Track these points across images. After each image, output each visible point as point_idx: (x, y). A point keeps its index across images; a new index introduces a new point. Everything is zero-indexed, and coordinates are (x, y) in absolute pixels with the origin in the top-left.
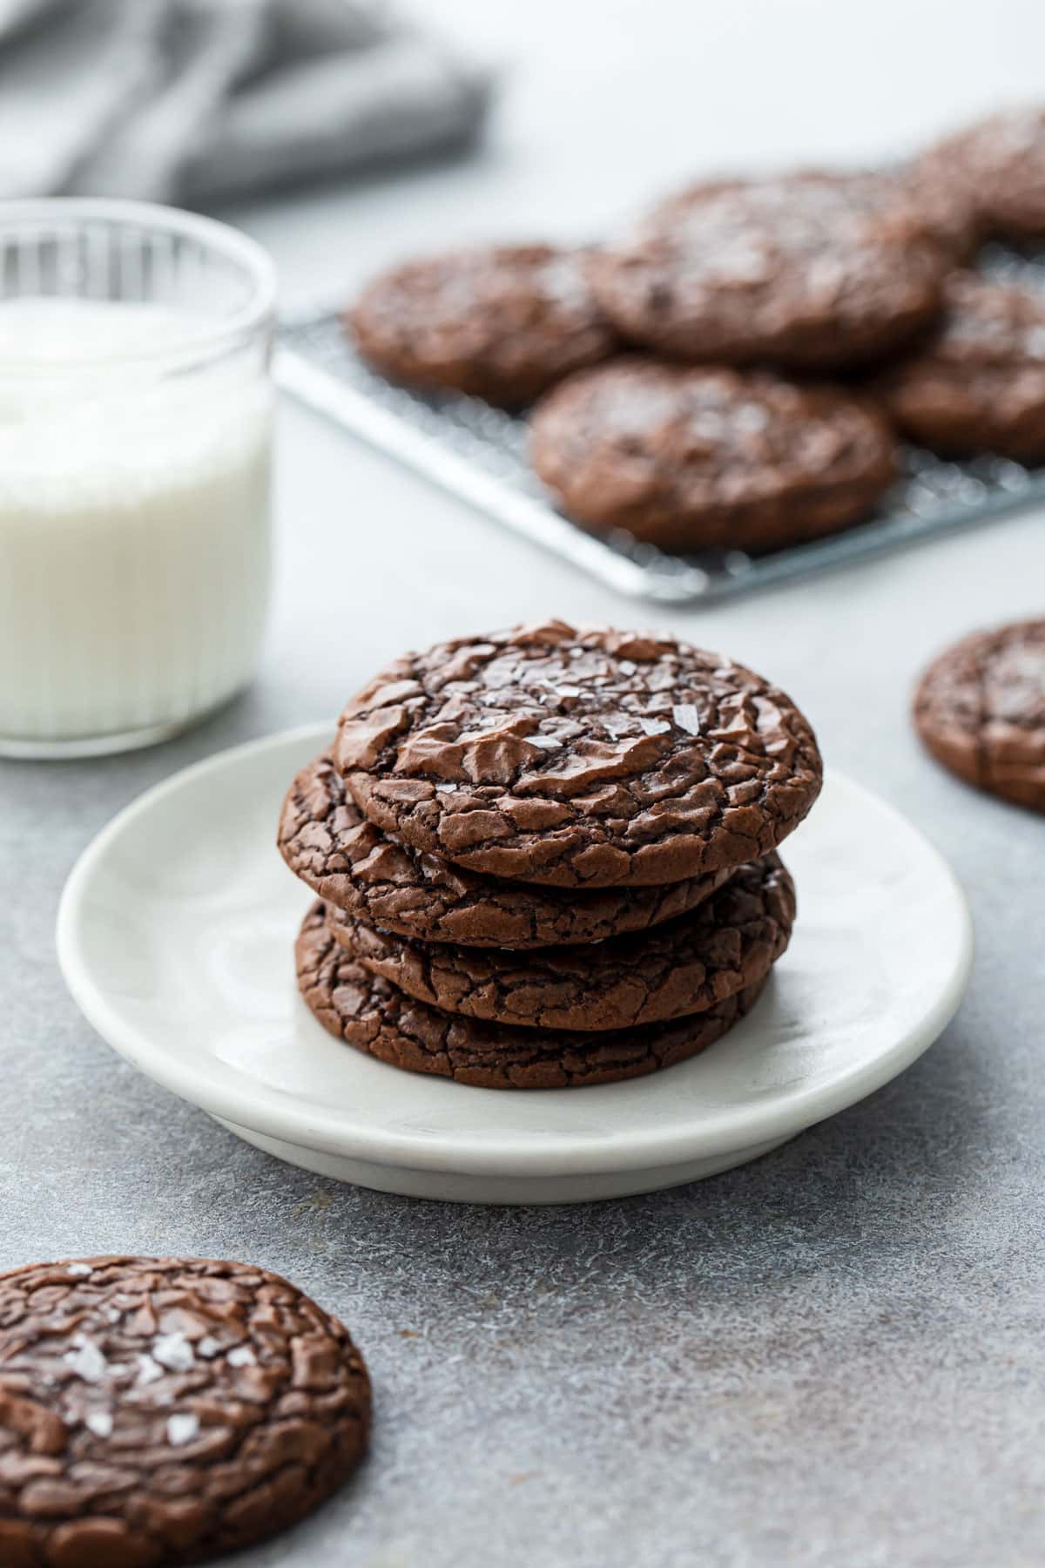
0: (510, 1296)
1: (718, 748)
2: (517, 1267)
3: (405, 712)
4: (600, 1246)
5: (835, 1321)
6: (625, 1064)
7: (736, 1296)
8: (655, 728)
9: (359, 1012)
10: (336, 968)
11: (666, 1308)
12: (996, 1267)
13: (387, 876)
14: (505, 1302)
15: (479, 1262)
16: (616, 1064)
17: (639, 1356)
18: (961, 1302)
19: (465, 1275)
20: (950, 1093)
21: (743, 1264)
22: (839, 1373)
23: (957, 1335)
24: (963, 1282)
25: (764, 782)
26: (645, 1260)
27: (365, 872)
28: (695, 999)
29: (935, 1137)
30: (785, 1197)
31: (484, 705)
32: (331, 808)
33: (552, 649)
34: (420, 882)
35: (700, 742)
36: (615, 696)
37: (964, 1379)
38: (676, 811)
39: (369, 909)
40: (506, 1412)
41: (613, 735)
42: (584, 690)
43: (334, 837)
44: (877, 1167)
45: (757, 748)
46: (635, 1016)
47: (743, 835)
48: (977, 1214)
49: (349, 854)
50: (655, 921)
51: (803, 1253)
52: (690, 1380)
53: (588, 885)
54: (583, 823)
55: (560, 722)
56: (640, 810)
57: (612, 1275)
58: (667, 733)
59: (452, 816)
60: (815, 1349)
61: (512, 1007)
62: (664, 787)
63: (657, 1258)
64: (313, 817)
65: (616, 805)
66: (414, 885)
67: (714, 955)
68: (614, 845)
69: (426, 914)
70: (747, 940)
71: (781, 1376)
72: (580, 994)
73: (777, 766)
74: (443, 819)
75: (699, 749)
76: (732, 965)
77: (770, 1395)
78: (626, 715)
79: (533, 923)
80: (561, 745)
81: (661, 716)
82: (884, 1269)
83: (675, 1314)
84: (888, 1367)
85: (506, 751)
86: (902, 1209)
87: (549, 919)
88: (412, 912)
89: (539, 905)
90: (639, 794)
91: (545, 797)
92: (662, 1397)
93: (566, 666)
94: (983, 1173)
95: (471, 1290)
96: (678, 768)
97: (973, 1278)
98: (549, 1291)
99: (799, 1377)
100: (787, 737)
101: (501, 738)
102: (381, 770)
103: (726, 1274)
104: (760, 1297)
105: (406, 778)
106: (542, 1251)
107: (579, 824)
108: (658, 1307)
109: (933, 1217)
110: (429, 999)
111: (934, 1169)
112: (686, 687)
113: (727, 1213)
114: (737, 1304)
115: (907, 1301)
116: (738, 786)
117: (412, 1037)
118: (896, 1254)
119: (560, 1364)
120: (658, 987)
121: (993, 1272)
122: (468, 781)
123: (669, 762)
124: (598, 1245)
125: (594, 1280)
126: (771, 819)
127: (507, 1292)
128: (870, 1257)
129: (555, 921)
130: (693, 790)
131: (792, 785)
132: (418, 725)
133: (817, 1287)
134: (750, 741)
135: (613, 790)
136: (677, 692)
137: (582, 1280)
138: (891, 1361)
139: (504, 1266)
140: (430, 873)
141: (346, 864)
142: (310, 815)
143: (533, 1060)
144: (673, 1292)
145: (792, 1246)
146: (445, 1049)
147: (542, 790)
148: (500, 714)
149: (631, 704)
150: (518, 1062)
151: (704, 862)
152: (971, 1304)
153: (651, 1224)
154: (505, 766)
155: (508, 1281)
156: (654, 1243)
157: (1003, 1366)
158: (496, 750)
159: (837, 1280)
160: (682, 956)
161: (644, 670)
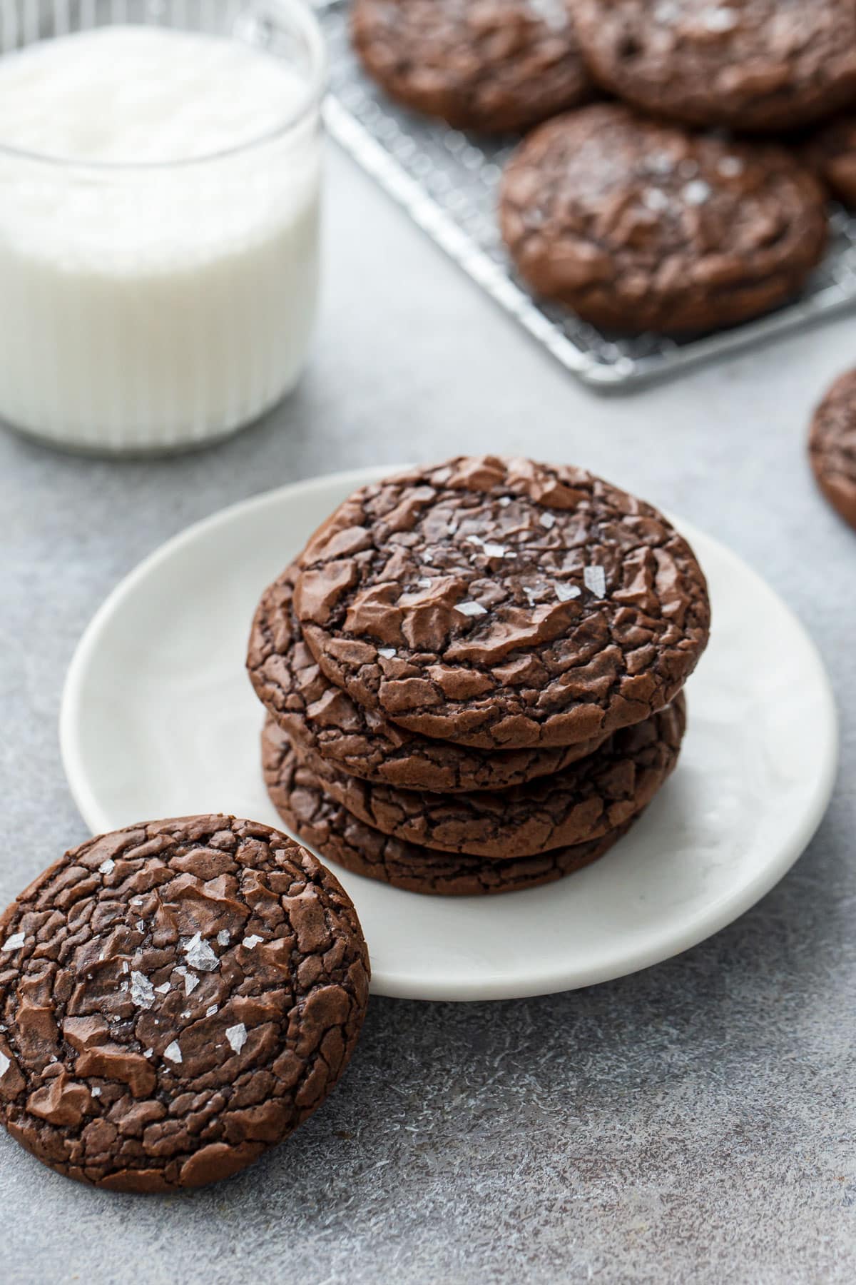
0: (430, 1097)
1: (620, 611)
2: (437, 1065)
3: (356, 565)
4: (507, 1045)
5: (699, 1131)
6: (534, 877)
7: (616, 1101)
8: (567, 593)
9: (312, 818)
10: (294, 772)
11: (558, 1113)
12: (836, 1075)
13: (336, 722)
14: (425, 1103)
15: (406, 1059)
16: (526, 877)
17: (533, 1164)
18: (804, 1114)
19: (394, 1072)
20: (812, 882)
21: (625, 1067)
22: (698, 1187)
23: (798, 1149)
24: (808, 1091)
25: (657, 647)
26: (543, 1061)
27: (318, 717)
28: (594, 828)
29: (795, 931)
30: (664, 995)
31: (422, 561)
32: (291, 642)
33: (483, 496)
34: (363, 730)
35: (605, 605)
36: (534, 553)
37: (801, 1197)
38: (581, 681)
39: (320, 749)
40: (421, 1221)
41: (530, 599)
42: (508, 548)
43: (292, 674)
44: (744, 962)
45: (654, 611)
46: (542, 846)
47: (638, 700)
48: (825, 1016)
49: (305, 695)
50: (561, 767)
51: (676, 1057)
52: (574, 1191)
53: (504, 747)
54: (501, 694)
55: (487, 585)
56: (550, 679)
57: (515, 1076)
58: (577, 598)
59: (391, 682)
60: (679, 1160)
61: (439, 838)
62: (572, 657)
63: (555, 1057)
64: (277, 650)
65: (530, 676)
66: (359, 733)
67: (611, 789)
68: (527, 715)
69: (368, 761)
70: (640, 769)
71: (649, 1190)
72: (496, 829)
73: (670, 627)
74: (383, 684)
75: (604, 613)
76: (627, 796)
77: (639, 1209)
78: (543, 576)
79: (457, 774)
80: (485, 612)
81: (572, 579)
82: (742, 1075)
83: (566, 1120)
84: (739, 1182)
85: (439, 618)
86: (762, 1010)
87: (471, 772)
88: (356, 758)
89: (463, 759)
90: (550, 665)
91: (470, 668)
92: (549, 1209)
93: (495, 517)
94: (833, 972)
95: (397, 1089)
96: (584, 636)
97: (815, 1087)
98: (462, 1092)
99: (664, 1191)
100: (680, 598)
101: (435, 605)
102: (333, 627)
103: (610, 1078)
104: (637, 1104)
105: (353, 639)
106: (458, 1048)
107: (498, 694)
108: (551, 1112)
109: (787, 1019)
110: (371, 823)
111: (792, 966)
112: (597, 541)
113: (615, 1010)
114: (617, 1110)
115: (760, 1110)
116: (636, 652)
117: (355, 848)
118: (753, 1059)
119: (468, 1171)
120: (563, 821)
121: (834, 1080)
122: (405, 646)
123: (577, 630)
124: (504, 1044)
125: (500, 1081)
126: (663, 683)
127: (427, 1092)
128: (731, 1061)
129: (475, 773)
130: (597, 658)
131: (682, 649)
132: (365, 581)
133: (685, 1094)
134: (649, 604)
135: (527, 661)
136: (588, 548)
137: (490, 1081)
138: (742, 1175)
139: (426, 1065)
140: (373, 723)
141: (302, 705)
142: (273, 647)
143: (455, 875)
144: (565, 1095)
145: (666, 1048)
146: (383, 861)
147: (467, 660)
148: (435, 576)
149: (548, 563)
150: (444, 876)
151: (603, 727)
152: (813, 1115)
153: (550, 1021)
154: (437, 632)
155: (428, 1081)
156: (552, 1042)
157: (835, 1182)
158: (431, 616)
159: (702, 1087)
160: (584, 791)
161: (561, 521)
